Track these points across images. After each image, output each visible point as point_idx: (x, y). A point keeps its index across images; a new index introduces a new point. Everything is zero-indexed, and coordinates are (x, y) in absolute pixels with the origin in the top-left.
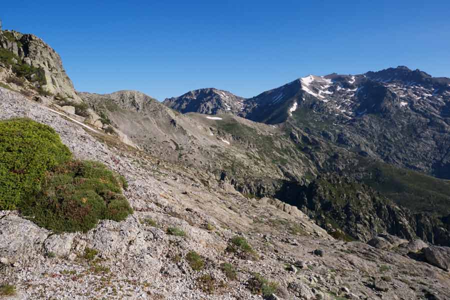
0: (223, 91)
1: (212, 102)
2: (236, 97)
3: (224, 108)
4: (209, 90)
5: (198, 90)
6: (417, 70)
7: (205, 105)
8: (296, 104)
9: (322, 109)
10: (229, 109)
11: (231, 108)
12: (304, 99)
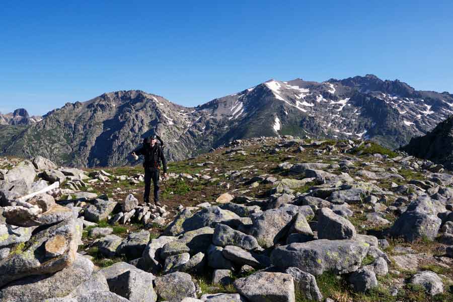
0: (154, 95)
1: (146, 112)
2: (174, 105)
3: (165, 122)
4: (134, 93)
5: (117, 93)
6: (396, 80)
7: (137, 116)
8: (277, 120)
9: (315, 128)
10: (171, 123)
11: (174, 122)
12: (287, 113)
